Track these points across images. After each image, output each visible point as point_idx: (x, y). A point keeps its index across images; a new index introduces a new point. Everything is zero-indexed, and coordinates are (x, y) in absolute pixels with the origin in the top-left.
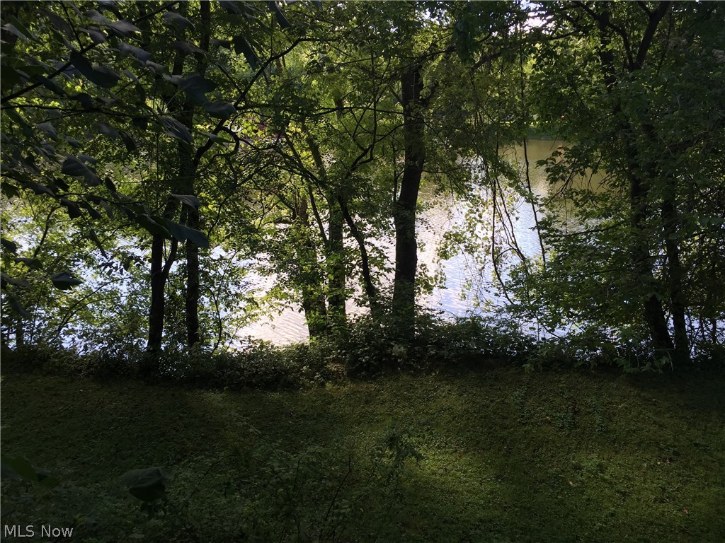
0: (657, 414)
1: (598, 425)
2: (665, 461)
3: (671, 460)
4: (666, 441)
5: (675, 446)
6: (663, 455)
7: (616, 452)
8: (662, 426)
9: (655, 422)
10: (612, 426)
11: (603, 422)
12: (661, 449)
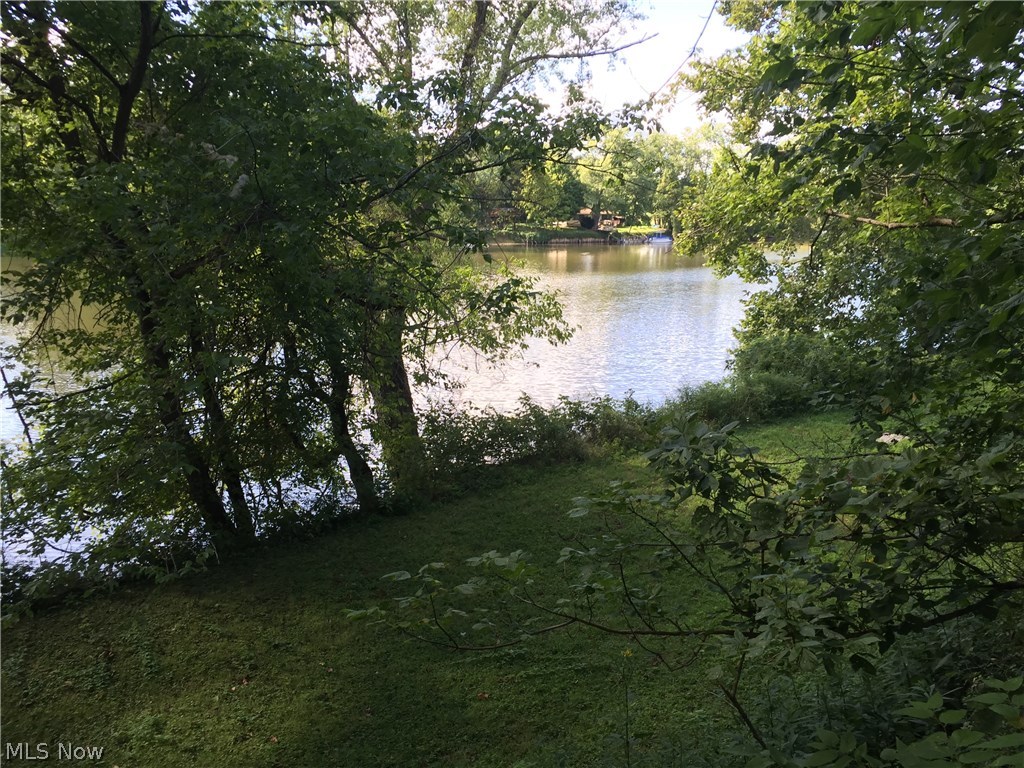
0: (224, 622)
1: (146, 666)
2: (241, 683)
3: (248, 678)
4: (238, 656)
5: (251, 658)
6: (238, 676)
7: (176, 696)
8: (231, 637)
9: (222, 636)
10: (166, 661)
11: (152, 660)
12: (234, 669)
